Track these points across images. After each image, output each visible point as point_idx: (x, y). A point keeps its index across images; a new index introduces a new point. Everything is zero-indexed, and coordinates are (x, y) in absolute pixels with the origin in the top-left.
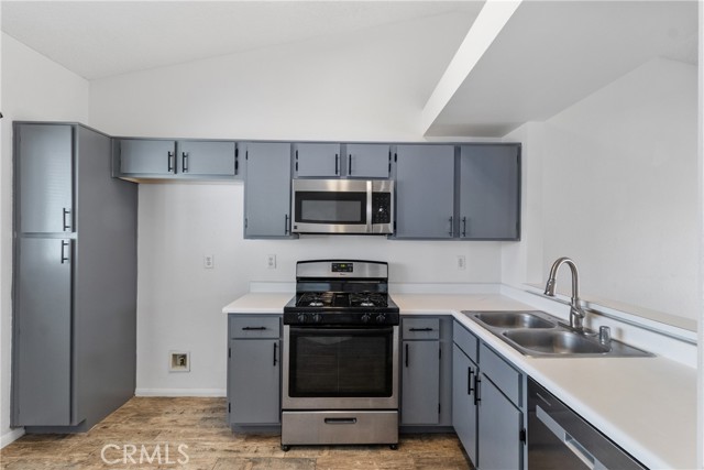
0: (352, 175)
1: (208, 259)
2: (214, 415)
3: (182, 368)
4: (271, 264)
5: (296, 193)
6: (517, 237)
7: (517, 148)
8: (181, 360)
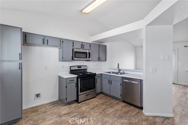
0: (84, 49)
1: (46, 67)
2: (54, 105)
3: (38, 98)
4: (63, 67)
5: (75, 52)
6: (106, 60)
7: (106, 46)
8: (38, 95)
